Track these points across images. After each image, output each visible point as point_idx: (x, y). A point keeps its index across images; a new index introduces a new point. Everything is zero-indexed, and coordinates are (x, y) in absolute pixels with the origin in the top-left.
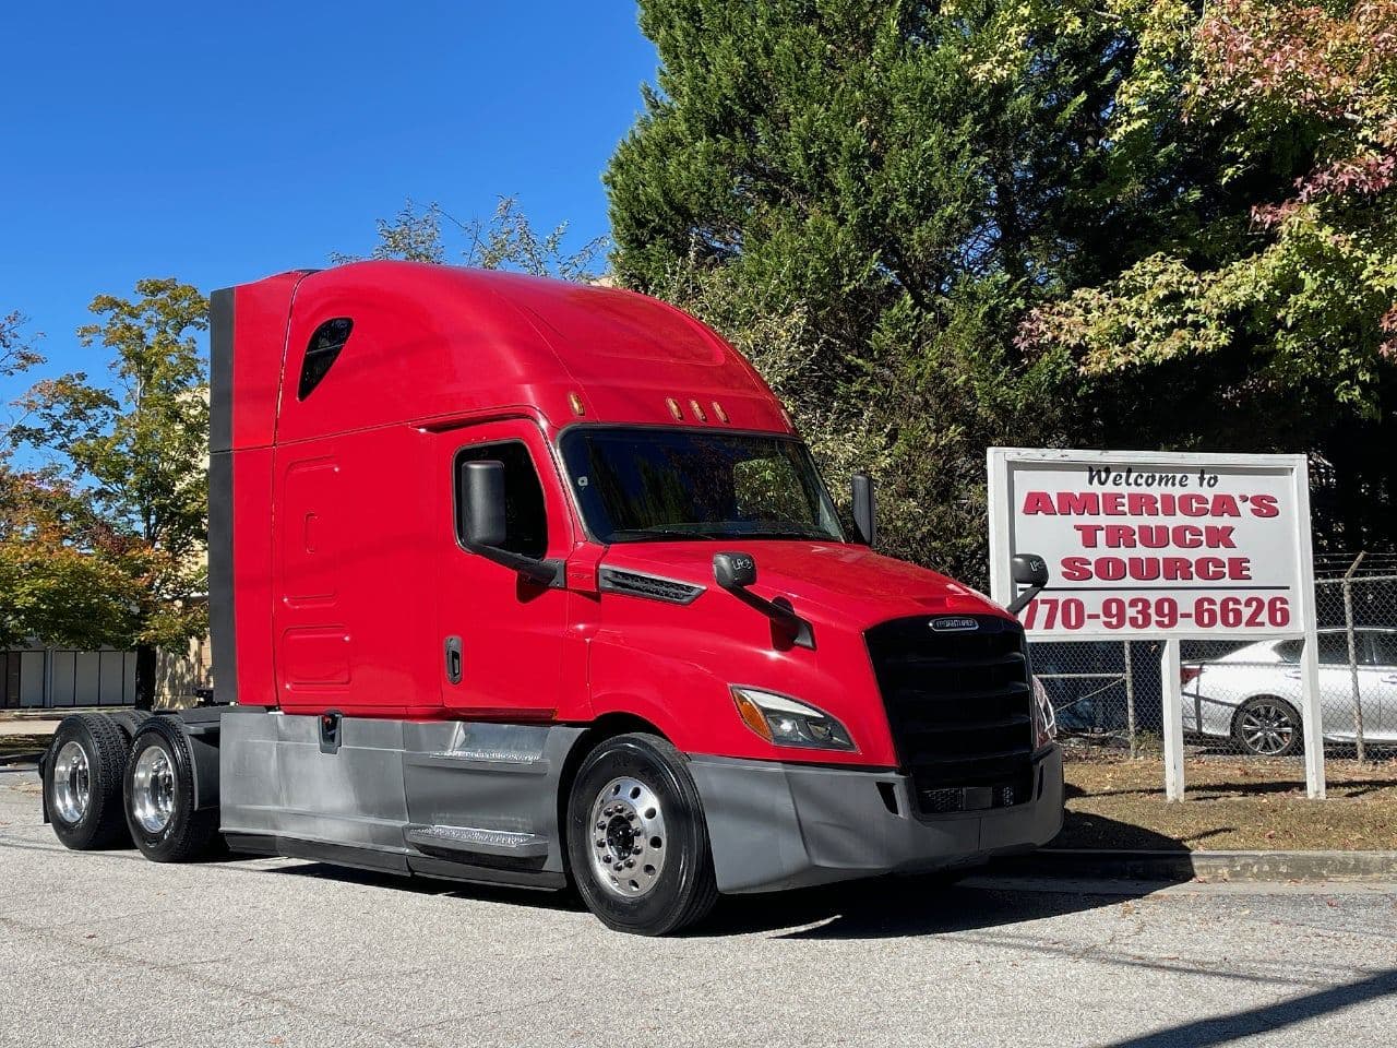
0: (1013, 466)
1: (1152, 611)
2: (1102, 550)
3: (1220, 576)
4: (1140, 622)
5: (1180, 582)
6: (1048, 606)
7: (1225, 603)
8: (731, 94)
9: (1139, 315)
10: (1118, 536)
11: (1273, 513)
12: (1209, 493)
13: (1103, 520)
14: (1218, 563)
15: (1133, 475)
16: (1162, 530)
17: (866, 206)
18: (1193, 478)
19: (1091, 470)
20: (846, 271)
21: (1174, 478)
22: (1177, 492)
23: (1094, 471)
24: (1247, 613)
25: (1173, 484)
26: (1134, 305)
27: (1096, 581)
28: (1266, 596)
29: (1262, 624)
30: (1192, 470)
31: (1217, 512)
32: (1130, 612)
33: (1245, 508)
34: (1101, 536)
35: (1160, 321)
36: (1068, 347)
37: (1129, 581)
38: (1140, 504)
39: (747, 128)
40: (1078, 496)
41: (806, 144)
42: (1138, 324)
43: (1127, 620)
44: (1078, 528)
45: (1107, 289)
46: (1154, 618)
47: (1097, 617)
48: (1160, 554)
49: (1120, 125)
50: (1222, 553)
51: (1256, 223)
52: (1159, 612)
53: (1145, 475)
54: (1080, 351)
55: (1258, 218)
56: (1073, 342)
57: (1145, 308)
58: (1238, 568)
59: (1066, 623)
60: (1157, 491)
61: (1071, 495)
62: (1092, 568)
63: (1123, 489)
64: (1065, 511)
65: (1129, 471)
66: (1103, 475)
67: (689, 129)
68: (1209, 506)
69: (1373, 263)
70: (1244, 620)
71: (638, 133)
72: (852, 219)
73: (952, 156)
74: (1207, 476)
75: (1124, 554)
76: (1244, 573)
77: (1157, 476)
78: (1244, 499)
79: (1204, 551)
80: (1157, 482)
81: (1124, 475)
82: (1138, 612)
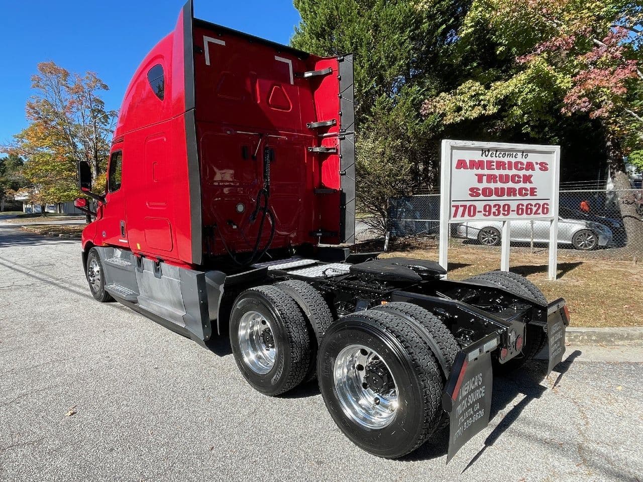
0: (453, 148)
1: (501, 209)
2: (485, 184)
3: (526, 194)
4: (497, 214)
5: (512, 198)
6: (463, 208)
7: (527, 205)
8: (324, 22)
9: (464, 101)
10: (491, 178)
11: (546, 169)
12: (525, 161)
13: (486, 172)
14: (526, 189)
15: (498, 153)
16: (507, 176)
17: (372, 61)
18: (520, 154)
19: (482, 151)
20: (364, 84)
21: (512, 154)
22: (513, 160)
23: (484, 151)
24: (534, 209)
25: (512, 157)
26: (462, 98)
27: (482, 197)
28: (541, 202)
29: (539, 214)
30: (519, 151)
31: (527, 169)
32: (493, 210)
33: (537, 167)
34: (485, 178)
35: (472, 104)
36: (439, 113)
37: (494, 197)
38: (500, 165)
39: (330, 34)
40: (477, 161)
41: (352, 38)
42: (464, 105)
43: (492, 213)
44: (476, 175)
45: (451, 93)
46: (502, 212)
47: (481, 212)
48: (506, 186)
49: (463, 30)
50: (528, 186)
51: (517, 63)
52: (504, 210)
53: (502, 153)
54: (443, 115)
55: (518, 61)
56: (441, 112)
57: (466, 99)
58: (533, 191)
59: (469, 215)
60: (506, 160)
61: (474, 161)
62: (480, 192)
63: (494, 159)
64: (472, 167)
65: (497, 151)
66: (487, 153)
67: (310, 37)
68: (525, 166)
69: (560, 78)
70: (533, 212)
71: (293, 40)
72: (367, 66)
73: (402, 44)
74: (524, 154)
75: (492, 186)
76: (535, 193)
77: (507, 153)
78: (537, 163)
79: (521, 185)
80: (506, 156)
81: (495, 152)
82: (496, 210)
